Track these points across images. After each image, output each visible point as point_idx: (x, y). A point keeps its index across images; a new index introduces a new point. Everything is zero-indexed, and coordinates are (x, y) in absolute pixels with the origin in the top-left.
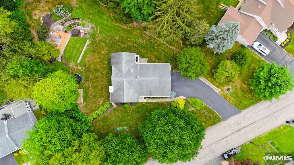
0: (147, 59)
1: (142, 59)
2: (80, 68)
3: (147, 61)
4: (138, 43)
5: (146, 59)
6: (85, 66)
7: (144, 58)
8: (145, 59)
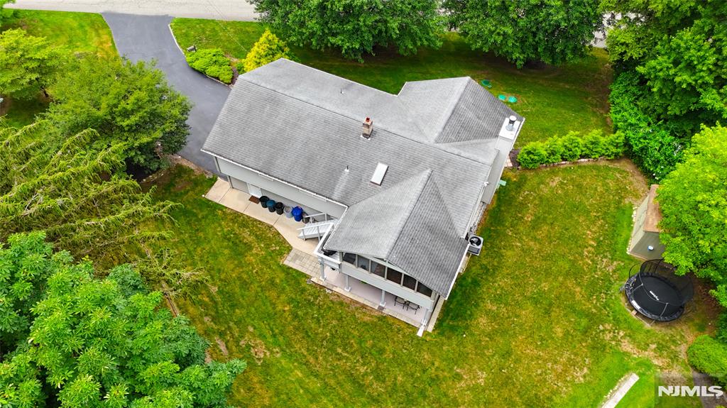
0: (286, 263)
1: (303, 271)
2: (627, 346)
3: (292, 254)
4: (282, 350)
5: (288, 262)
6: (599, 348)
7: (297, 271)
8: (291, 265)
